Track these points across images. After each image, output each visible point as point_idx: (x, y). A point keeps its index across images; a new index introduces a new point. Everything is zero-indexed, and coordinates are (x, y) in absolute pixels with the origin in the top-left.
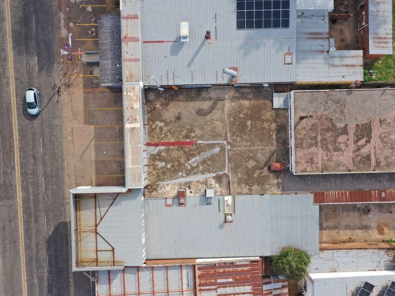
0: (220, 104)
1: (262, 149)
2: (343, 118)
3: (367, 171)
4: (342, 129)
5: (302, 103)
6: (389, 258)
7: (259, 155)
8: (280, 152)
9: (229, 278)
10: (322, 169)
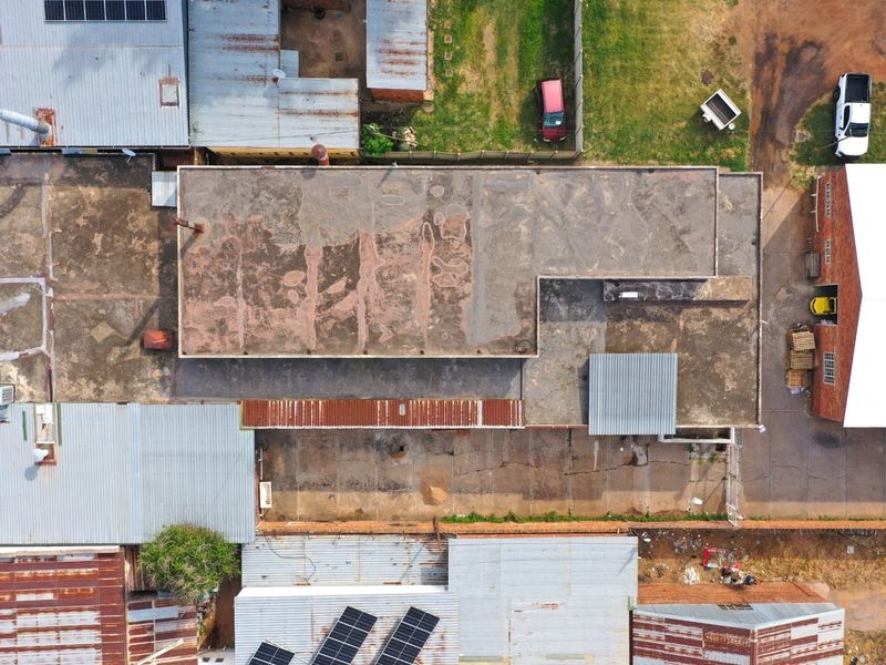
0: (31, 193)
1: (127, 300)
2: (295, 231)
3: (348, 353)
4: (292, 255)
5: (200, 194)
6: (431, 557)
7: (120, 313)
8: (167, 307)
9: (45, 592)
10: (247, 347)
